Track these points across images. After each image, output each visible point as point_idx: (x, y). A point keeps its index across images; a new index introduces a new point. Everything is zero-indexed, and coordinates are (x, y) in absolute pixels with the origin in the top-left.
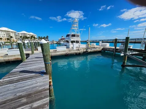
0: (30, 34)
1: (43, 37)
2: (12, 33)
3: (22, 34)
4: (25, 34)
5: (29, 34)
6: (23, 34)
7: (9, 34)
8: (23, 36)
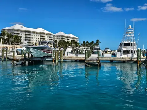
0: (69, 37)
1: (90, 42)
2: (47, 36)
3: (58, 36)
4: (62, 36)
5: (67, 37)
6: (60, 36)
7: (43, 38)
8: (58, 40)
